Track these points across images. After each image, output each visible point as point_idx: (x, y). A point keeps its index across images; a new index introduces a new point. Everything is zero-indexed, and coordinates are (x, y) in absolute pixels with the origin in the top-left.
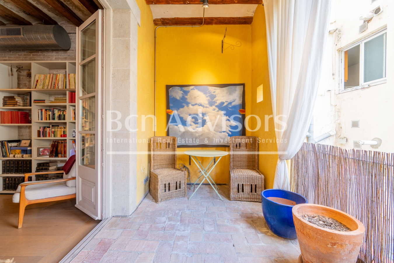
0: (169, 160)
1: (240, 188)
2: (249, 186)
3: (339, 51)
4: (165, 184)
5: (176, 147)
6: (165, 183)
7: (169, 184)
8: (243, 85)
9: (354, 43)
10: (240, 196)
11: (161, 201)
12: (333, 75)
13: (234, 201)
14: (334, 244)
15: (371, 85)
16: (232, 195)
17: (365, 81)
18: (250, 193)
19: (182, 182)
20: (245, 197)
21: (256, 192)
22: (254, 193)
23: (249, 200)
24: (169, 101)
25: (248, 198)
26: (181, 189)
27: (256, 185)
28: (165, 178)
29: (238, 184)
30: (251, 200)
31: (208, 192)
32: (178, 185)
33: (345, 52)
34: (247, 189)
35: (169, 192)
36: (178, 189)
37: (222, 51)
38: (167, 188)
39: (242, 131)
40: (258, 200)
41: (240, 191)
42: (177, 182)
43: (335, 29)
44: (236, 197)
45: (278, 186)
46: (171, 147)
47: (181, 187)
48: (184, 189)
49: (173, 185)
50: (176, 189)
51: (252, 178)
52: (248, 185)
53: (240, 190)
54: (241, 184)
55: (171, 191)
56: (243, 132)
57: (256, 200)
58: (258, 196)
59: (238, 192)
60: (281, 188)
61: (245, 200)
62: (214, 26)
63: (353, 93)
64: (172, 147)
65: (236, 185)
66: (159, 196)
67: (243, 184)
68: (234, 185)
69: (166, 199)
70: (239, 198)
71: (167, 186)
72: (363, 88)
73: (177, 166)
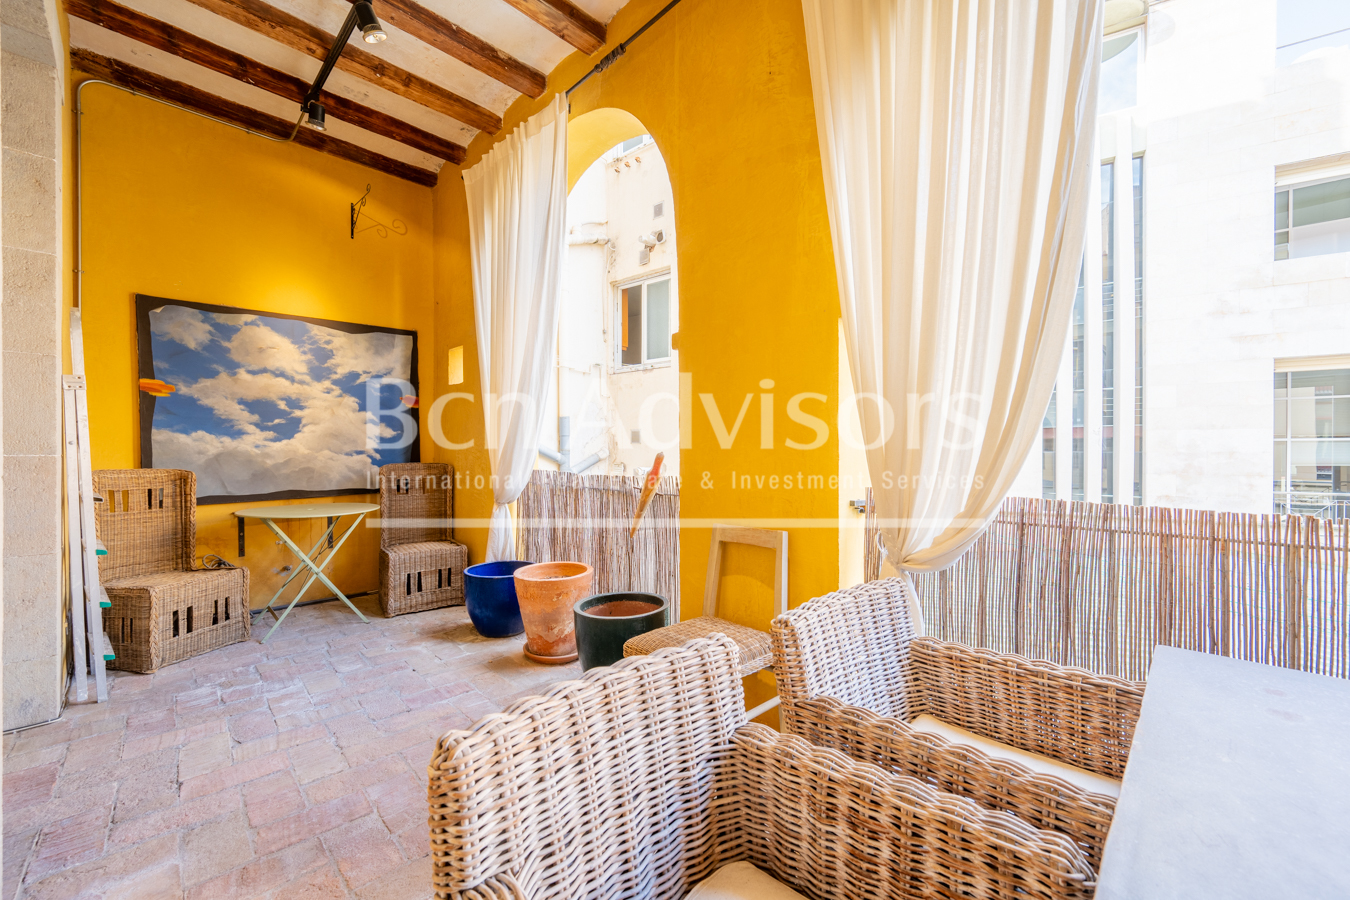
0: (163, 546)
1: (414, 584)
2: (433, 576)
3: (614, 285)
4: (176, 613)
5: (194, 501)
6: (175, 609)
7: (190, 610)
8: (414, 334)
9: (633, 279)
10: (414, 602)
11: (161, 667)
12: (604, 333)
13: (398, 618)
14: (559, 595)
15: (656, 366)
16: (393, 603)
17: (649, 358)
18: (437, 590)
19: (235, 599)
20: (425, 600)
21: (449, 585)
22: (445, 587)
23: (435, 605)
24: (151, 352)
25: (432, 603)
26: (232, 621)
27: (450, 569)
28: (176, 593)
29: (409, 575)
30: (440, 604)
31: (317, 618)
32: (219, 610)
33: (623, 291)
34: (430, 582)
35: (189, 635)
36: (222, 623)
37: (352, 234)
38: (183, 624)
39: (410, 451)
40: (453, 602)
41: (412, 591)
42: (216, 602)
43: (607, 239)
44: (403, 607)
45: (495, 556)
46: (170, 505)
47: (232, 614)
48: (240, 619)
49: (202, 613)
50: (215, 621)
51: (442, 557)
52: (431, 572)
53: (414, 587)
54: (414, 572)
55: (195, 633)
56: (414, 453)
57: (449, 603)
58: (454, 592)
59: (409, 593)
60: (499, 560)
61: (425, 608)
62: (324, 157)
63: (632, 375)
64: (174, 502)
65: (404, 578)
66: (153, 651)
67: (419, 574)
68: (396, 579)
69: (180, 658)
70: (411, 607)
71: (182, 617)
72: (645, 370)
73: (196, 563)
